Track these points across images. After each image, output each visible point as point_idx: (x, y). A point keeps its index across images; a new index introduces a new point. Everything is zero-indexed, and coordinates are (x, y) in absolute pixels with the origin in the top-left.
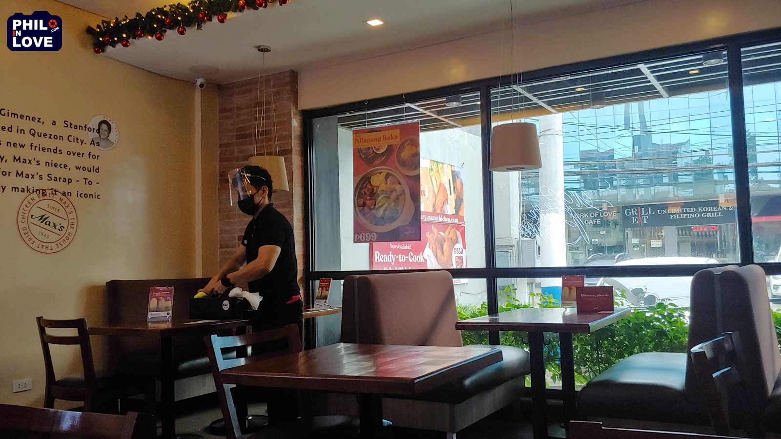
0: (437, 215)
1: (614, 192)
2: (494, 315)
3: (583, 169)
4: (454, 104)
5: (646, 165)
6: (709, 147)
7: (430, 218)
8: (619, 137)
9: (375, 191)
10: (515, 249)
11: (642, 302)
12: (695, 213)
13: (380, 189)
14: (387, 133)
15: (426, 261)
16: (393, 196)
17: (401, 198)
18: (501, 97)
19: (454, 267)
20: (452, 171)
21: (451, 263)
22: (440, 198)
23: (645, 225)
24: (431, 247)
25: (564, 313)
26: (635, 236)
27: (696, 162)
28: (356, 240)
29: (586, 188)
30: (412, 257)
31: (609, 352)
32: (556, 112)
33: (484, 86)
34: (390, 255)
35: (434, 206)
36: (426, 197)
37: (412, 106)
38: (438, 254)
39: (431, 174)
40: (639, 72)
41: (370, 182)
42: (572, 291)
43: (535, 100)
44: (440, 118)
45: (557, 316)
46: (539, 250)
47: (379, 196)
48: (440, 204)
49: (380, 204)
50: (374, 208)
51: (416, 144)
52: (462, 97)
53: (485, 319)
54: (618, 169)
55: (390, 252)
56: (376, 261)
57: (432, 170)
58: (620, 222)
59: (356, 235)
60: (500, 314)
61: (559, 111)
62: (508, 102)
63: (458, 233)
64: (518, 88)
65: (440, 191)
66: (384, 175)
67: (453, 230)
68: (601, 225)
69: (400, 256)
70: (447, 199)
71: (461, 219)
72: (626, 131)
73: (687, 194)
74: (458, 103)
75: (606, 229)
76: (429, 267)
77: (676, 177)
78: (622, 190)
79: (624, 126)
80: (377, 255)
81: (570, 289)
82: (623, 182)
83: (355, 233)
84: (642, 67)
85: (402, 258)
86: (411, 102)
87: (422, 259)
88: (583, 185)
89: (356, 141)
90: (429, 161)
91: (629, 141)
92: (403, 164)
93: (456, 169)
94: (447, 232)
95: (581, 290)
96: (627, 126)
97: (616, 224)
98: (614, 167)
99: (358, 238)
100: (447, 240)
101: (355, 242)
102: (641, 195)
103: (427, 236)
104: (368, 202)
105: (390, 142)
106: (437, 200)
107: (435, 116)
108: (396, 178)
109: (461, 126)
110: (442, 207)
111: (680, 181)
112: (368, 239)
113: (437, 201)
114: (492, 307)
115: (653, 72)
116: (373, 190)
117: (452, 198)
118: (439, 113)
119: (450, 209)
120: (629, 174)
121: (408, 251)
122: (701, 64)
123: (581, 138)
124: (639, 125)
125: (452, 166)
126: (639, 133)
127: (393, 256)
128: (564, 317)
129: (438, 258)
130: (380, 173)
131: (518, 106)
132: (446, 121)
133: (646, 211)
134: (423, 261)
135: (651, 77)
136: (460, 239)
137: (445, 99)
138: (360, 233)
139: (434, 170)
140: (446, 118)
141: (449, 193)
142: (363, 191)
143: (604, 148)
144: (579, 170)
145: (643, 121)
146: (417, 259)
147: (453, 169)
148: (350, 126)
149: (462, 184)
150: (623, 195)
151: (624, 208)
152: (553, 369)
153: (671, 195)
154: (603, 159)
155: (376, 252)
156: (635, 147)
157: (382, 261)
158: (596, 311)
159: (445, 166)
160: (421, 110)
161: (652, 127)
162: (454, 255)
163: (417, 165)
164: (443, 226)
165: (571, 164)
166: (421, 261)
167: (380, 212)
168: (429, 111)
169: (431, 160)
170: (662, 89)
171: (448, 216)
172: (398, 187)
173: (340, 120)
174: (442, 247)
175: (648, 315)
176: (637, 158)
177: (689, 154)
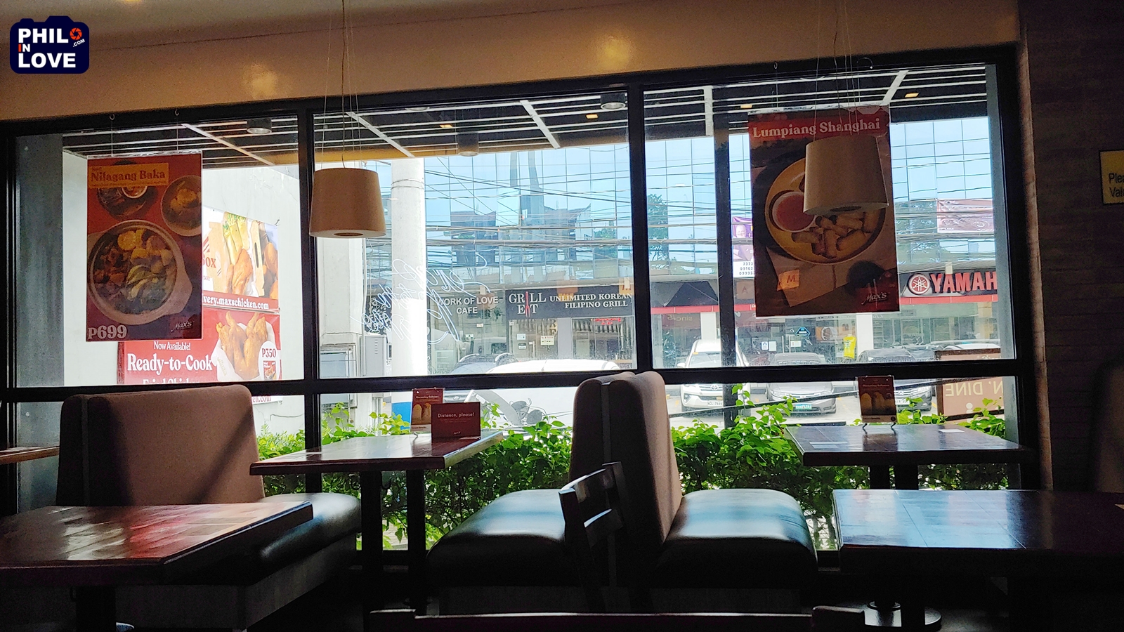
0: (235, 297)
1: (496, 270)
2: (314, 448)
3: (457, 237)
4: (261, 131)
5: (536, 236)
6: (613, 216)
7: (223, 302)
8: (503, 196)
9: (124, 259)
10: (355, 349)
11: (525, 419)
12: (595, 301)
13: (134, 255)
14: (149, 168)
15: (215, 368)
16: (156, 267)
17: (168, 272)
18: (329, 127)
19: (261, 378)
20: (260, 230)
21: (256, 371)
22: (240, 271)
23: (534, 317)
24: (224, 347)
25: (414, 441)
26: (521, 330)
27: (598, 235)
28: (90, 337)
29: (459, 264)
30: (191, 363)
31: (475, 493)
32: (413, 156)
33: (305, 109)
34: (155, 360)
35: (230, 283)
36: (218, 269)
37: (193, 128)
38: (235, 358)
39: (226, 234)
40: (522, 111)
41: (116, 244)
42: (426, 410)
43: (382, 136)
44: (239, 149)
45: (403, 447)
46: (390, 351)
47: (132, 266)
48: (240, 280)
49: (134, 280)
50: (123, 286)
51: (197, 188)
52: (272, 121)
53: (301, 456)
54: (500, 240)
55: (155, 355)
56: (130, 369)
57: (227, 227)
58: (503, 310)
59: (90, 329)
60: (323, 446)
61: (417, 155)
62: (338, 135)
63: (269, 326)
64: (357, 117)
65: (241, 260)
66: (140, 232)
67: (260, 320)
68: (478, 315)
69: (171, 360)
70: (251, 273)
71: (274, 303)
72: (512, 190)
73: (586, 276)
74: (266, 130)
75: (484, 320)
76: (221, 379)
77: (573, 254)
78: (506, 268)
79: (509, 182)
80: (132, 361)
81: (423, 408)
82: (508, 257)
83: (88, 326)
84: (527, 104)
85: (174, 365)
86: (191, 123)
87: (209, 365)
88: (455, 259)
89: (92, 176)
90: (222, 214)
91: (515, 203)
92: (174, 217)
93: (267, 228)
94: (250, 324)
95: (439, 407)
96: (514, 181)
97: (498, 314)
98: (496, 237)
99: (95, 334)
100: (250, 336)
101: (88, 340)
102: (530, 276)
103: (218, 329)
104: (112, 277)
105: (154, 182)
106: (236, 274)
107: (231, 146)
108: (161, 238)
109: (272, 164)
110: (243, 286)
111: (579, 259)
112: (112, 335)
113: (235, 277)
114: (312, 437)
115: (539, 112)
116: (122, 256)
117: (259, 272)
118: (237, 142)
119: (256, 289)
120: (514, 247)
121: (185, 353)
122: (599, 108)
123: (453, 195)
124: (528, 182)
125: (259, 223)
126: (529, 193)
127: (159, 361)
128: (415, 448)
129: (236, 363)
130: (135, 230)
131: (351, 143)
132: (249, 154)
133: (536, 297)
134: (211, 369)
135: (537, 119)
136: (272, 335)
137: (246, 123)
138: (97, 326)
139: (231, 229)
140: (248, 150)
141: (254, 263)
142: (102, 257)
143: (483, 210)
144: (449, 238)
145: (533, 176)
146: (200, 365)
147: (261, 228)
148: (85, 152)
149: (276, 252)
150: (509, 276)
151: (508, 292)
152: (399, 521)
153: (567, 278)
154: (482, 224)
155: (129, 355)
156: (523, 211)
157: (140, 369)
158: (457, 438)
159: (249, 223)
160: (207, 135)
161: (545, 186)
162: (262, 359)
163: (197, 221)
164: (244, 315)
165: (438, 230)
166: (207, 369)
167: (134, 292)
168: (221, 137)
169: (226, 213)
170: (552, 137)
171: (252, 299)
172: (164, 253)
173: (67, 142)
174: (242, 347)
175: (526, 438)
176: (525, 226)
177: (589, 225)
